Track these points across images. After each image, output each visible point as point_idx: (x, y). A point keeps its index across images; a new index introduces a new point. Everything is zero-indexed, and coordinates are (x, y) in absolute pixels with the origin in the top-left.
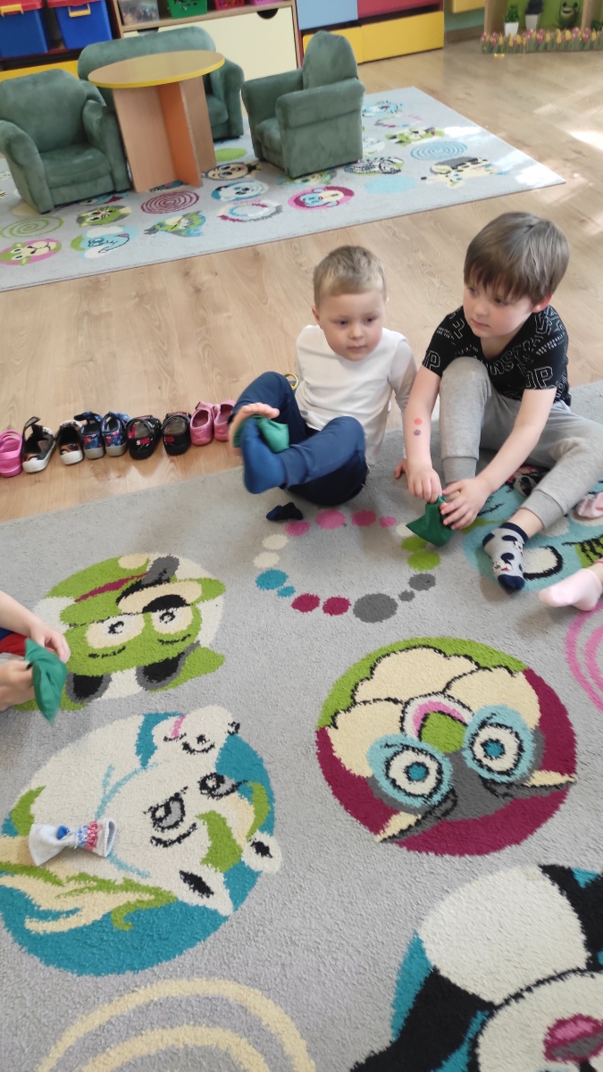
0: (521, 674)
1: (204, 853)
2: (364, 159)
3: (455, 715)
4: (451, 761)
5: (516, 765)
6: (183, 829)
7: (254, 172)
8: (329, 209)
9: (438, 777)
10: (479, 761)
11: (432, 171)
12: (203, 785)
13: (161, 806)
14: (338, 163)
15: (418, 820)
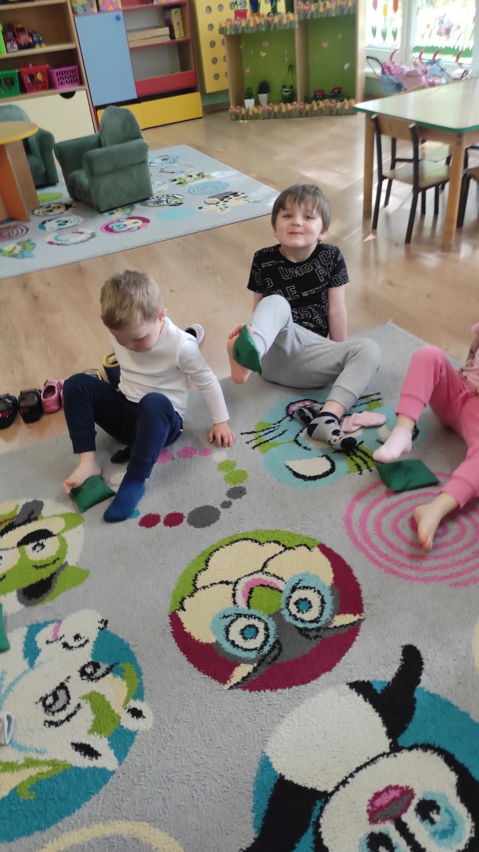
0: (316, 548)
1: (89, 725)
2: (154, 196)
3: (273, 585)
4: (274, 619)
5: (321, 614)
6: (70, 710)
7: (70, 209)
8: (133, 233)
9: (266, 633)
10: (294, 616)
11: (205, 202)
12: (83, 672)
13: (50, 695)
14: (135, 200)
15: (254, 667)
